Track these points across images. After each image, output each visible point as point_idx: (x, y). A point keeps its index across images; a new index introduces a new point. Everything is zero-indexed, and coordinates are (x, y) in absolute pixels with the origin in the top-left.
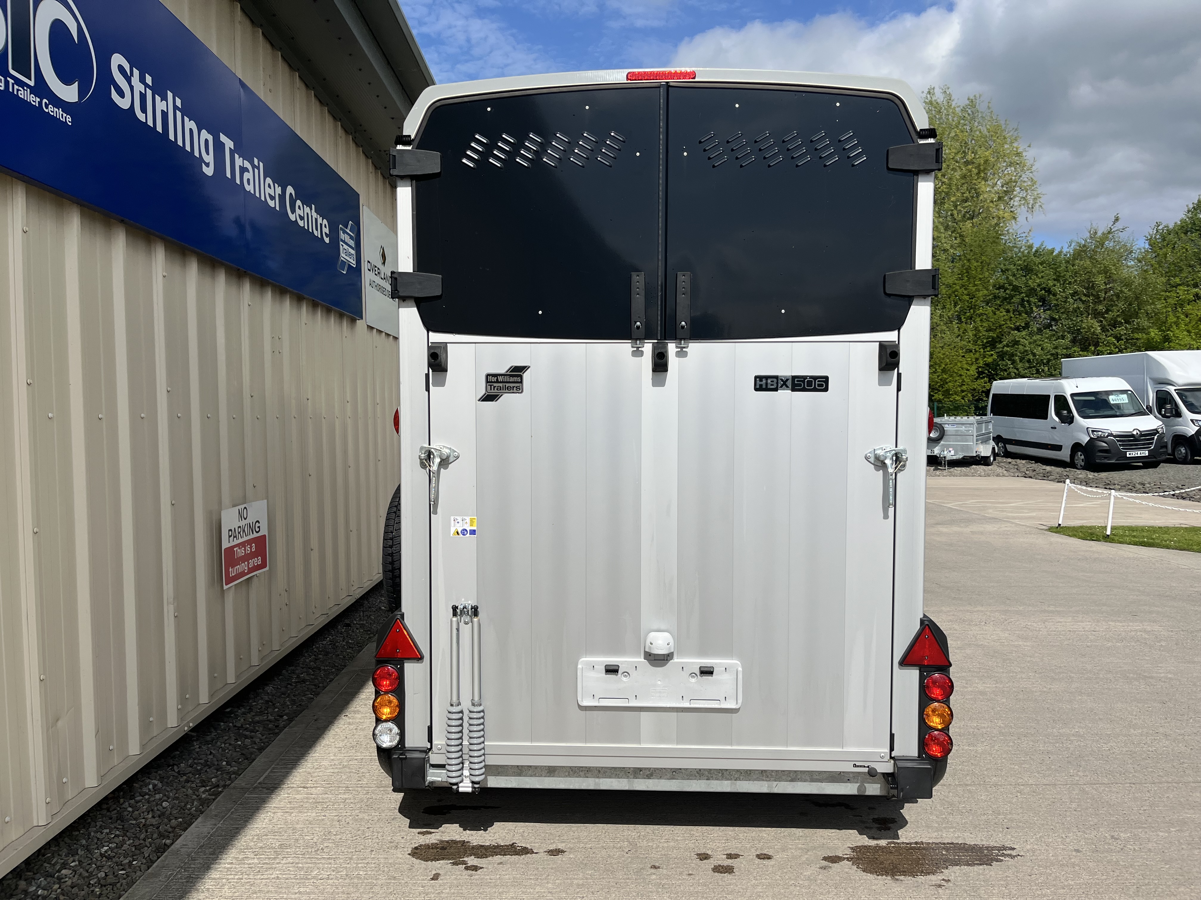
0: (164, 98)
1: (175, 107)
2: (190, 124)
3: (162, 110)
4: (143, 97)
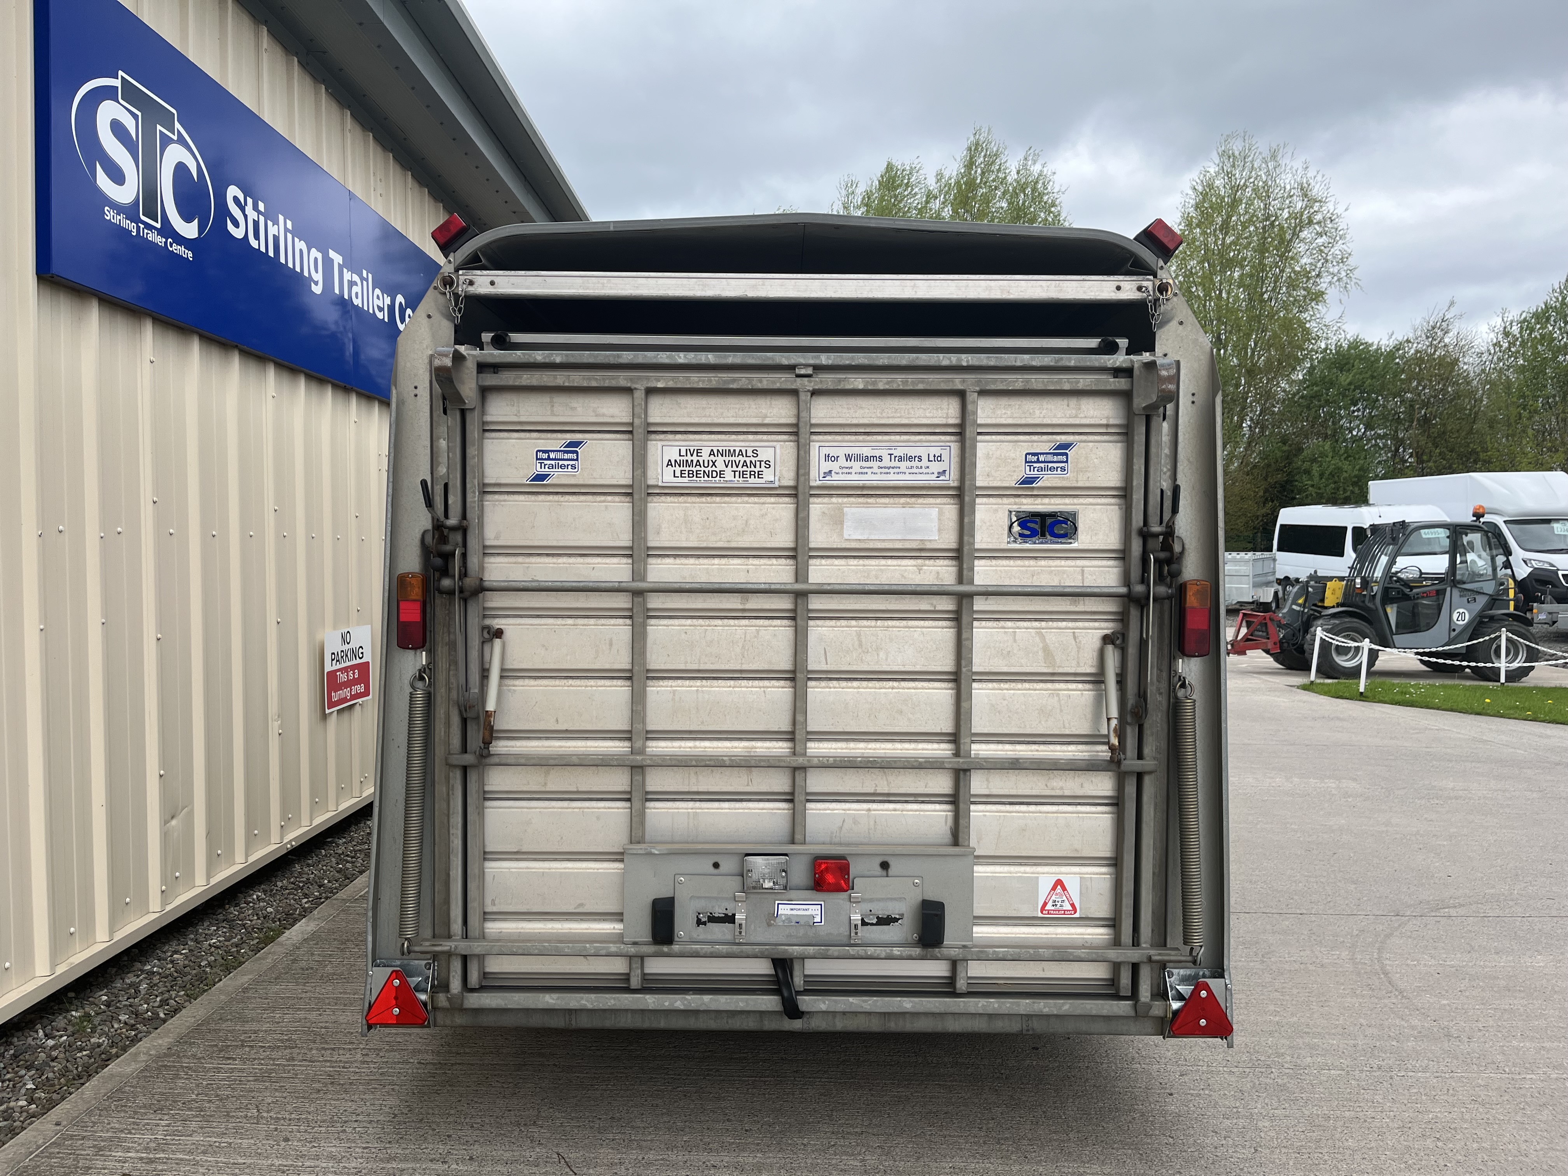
0: (276, 222)
1: (286, 230)
2: (301, 245)
3: (274, 235)
4: (256, 224)
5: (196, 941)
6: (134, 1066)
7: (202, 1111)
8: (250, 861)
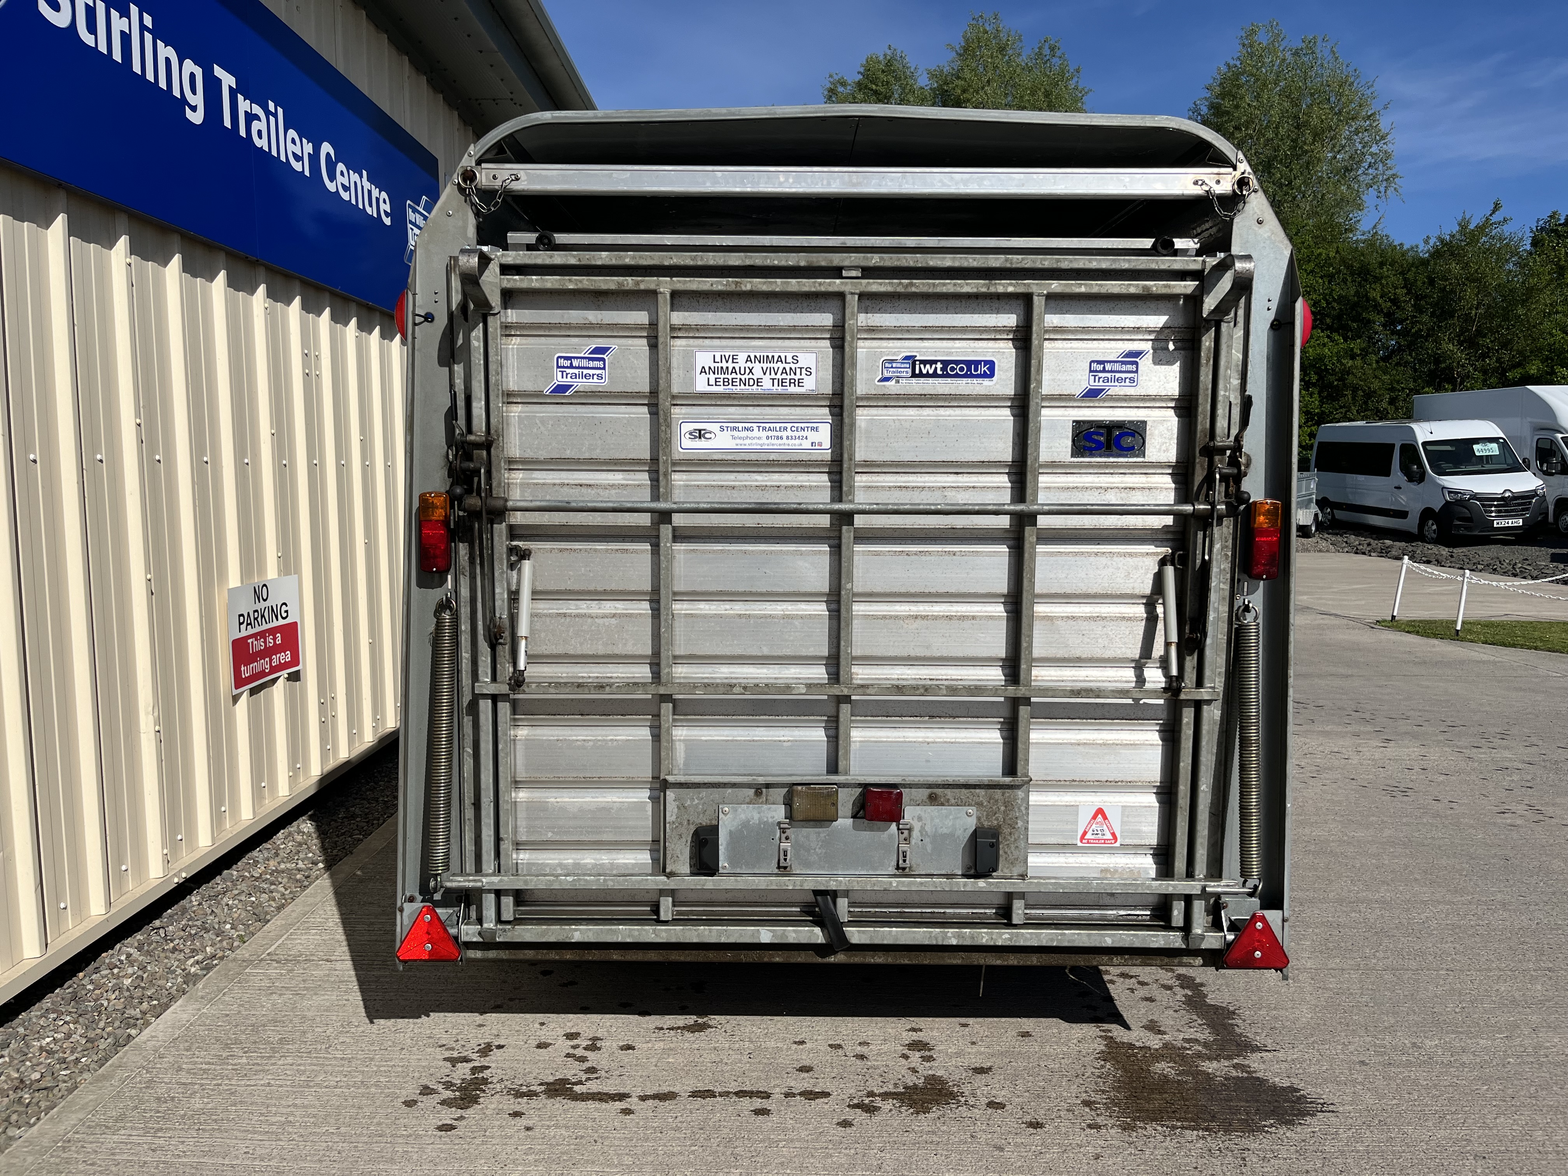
0: (125, 13)
1: (143, 27)
2: (167, 52)
3: (121, 31)
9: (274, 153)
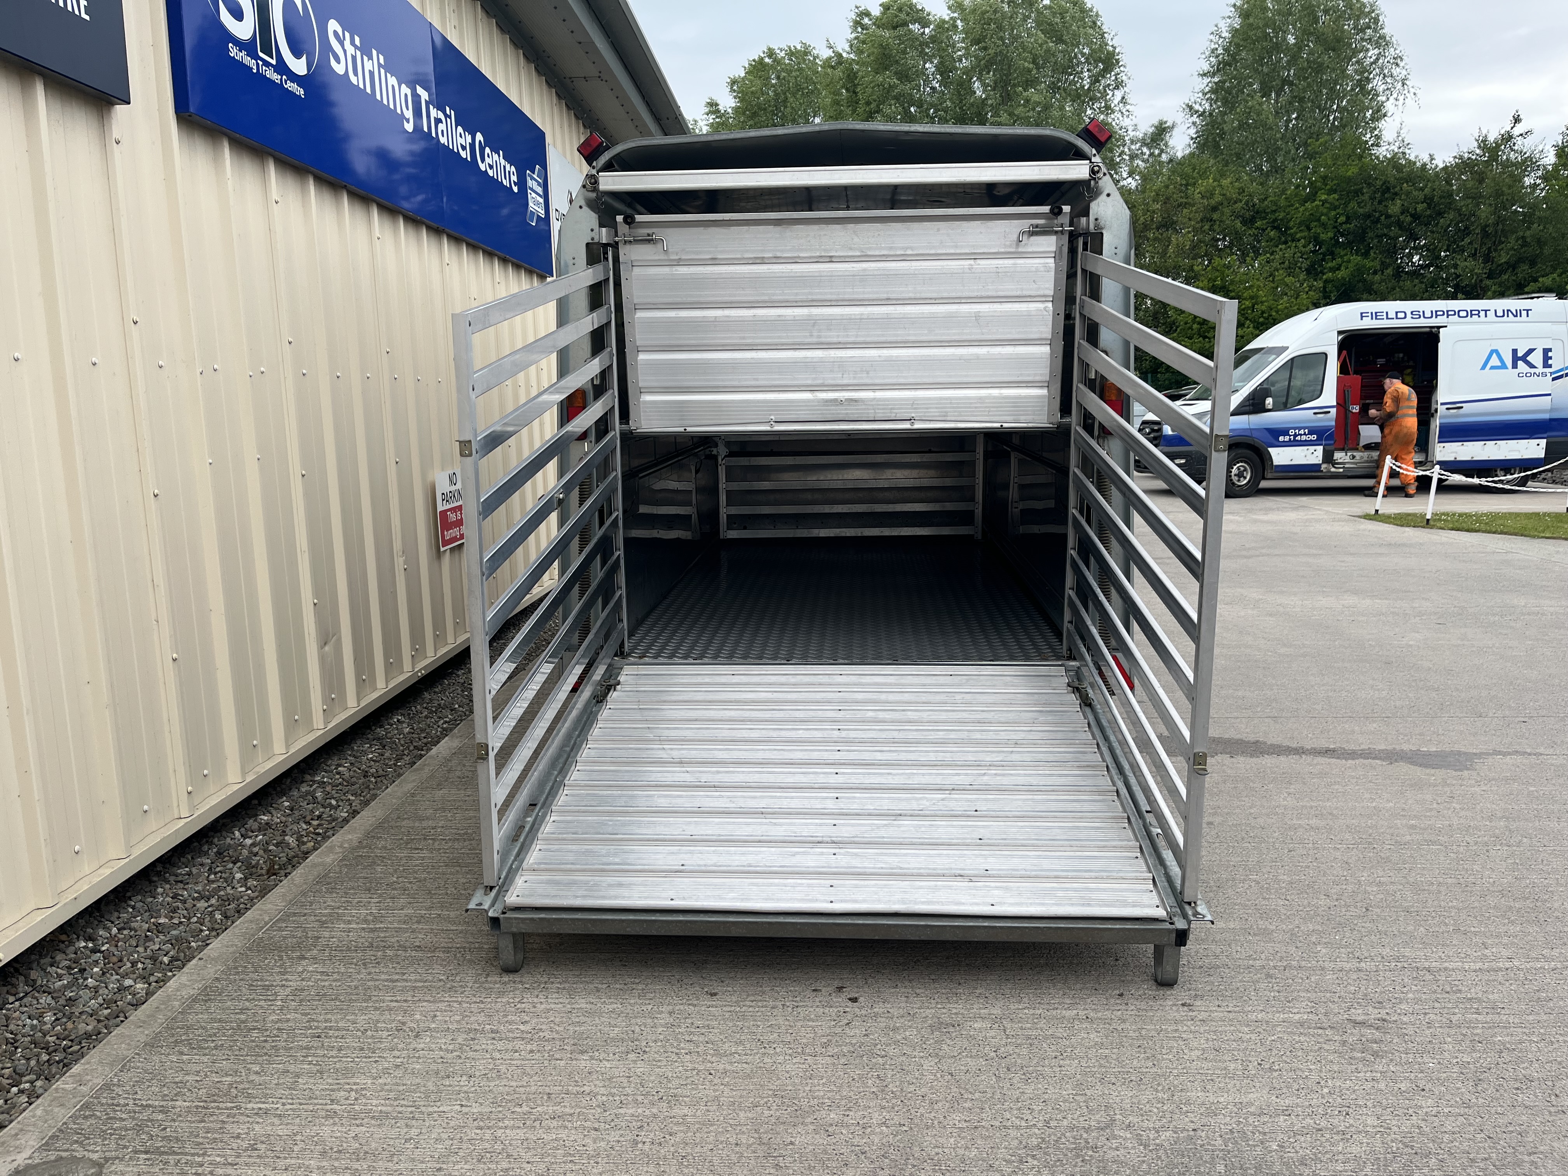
0: (370, 58)
1: (380, 65)
2: (393, 81)
3: (370, 71)
4: (354, 58)
5: (354, 756)
6: (332, 856)
7: (405, 890)
8: (390, 687)
9: (451, 147)
